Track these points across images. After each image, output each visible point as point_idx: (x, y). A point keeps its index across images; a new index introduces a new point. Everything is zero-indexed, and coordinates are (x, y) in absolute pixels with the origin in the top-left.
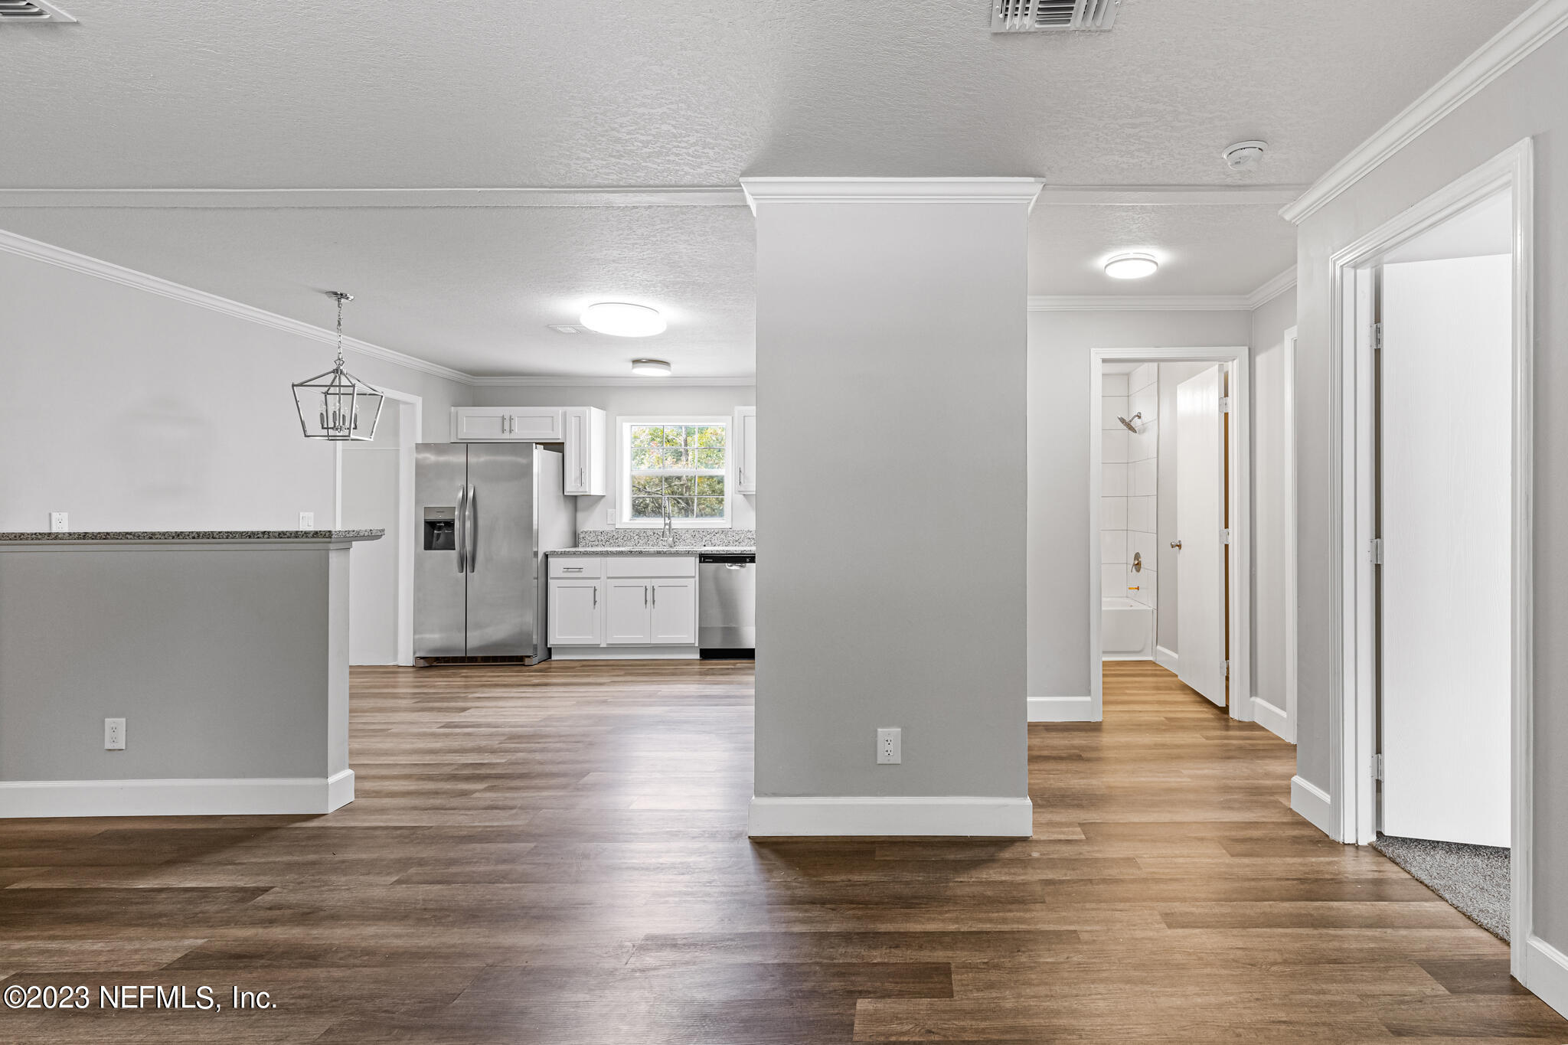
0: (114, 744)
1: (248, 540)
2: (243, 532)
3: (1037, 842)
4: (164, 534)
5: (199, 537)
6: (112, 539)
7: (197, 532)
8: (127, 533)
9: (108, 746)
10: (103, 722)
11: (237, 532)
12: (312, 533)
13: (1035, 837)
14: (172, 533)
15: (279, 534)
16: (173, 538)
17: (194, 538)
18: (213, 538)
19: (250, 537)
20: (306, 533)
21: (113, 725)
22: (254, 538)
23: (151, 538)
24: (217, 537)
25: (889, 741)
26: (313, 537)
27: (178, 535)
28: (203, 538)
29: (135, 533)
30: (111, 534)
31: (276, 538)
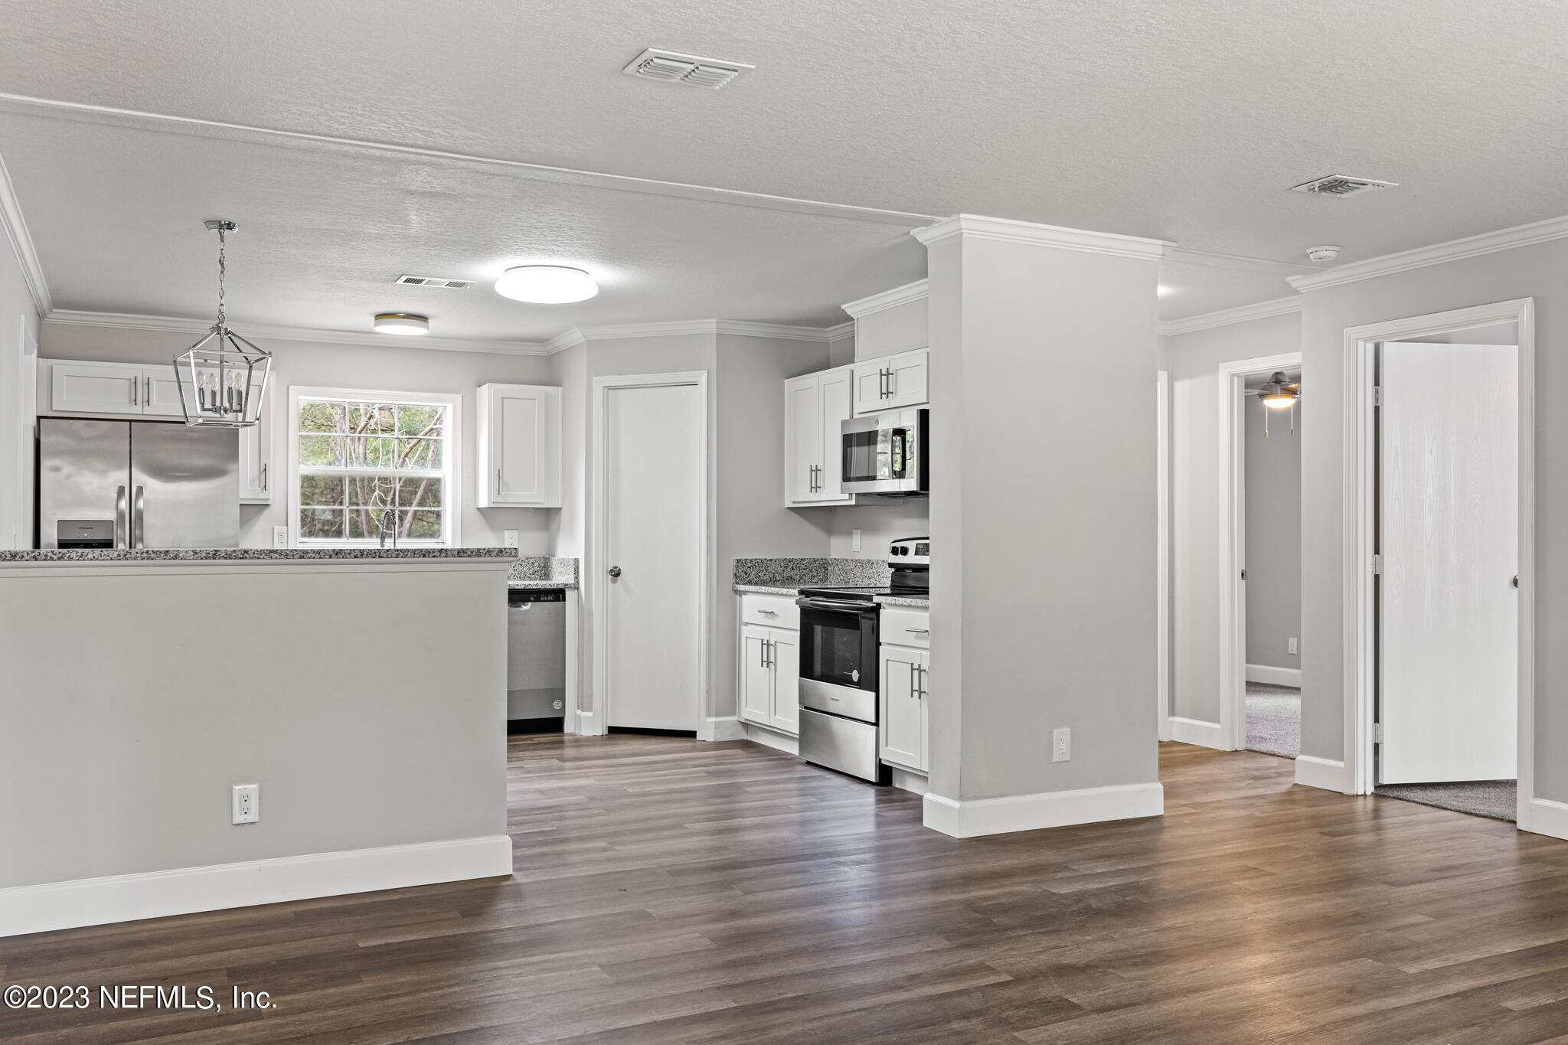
0: (246, 816)
1: (422, 559)
2: (416, 550)
3: (1168, 817)
4: (319, 552)
5: (362, 555)
6: (251, 558)
7: (360, 551)
8: (272, 551)
9: (238, 818)
10: (231, 791)
11: (408, 550)
12: (496, 551)
13: (1167, 814)
14: (328, 550)
15: (459, 552)
16: (331, 557)
17: (356, 557)
18: (380, 557)
19: (424, 556)
20: (489, 551)
21: (245, 793)
22: (429, 557)
23: (302, 557)
24: (385, 555)
25: (1062, 740)
26: (497, 555)
27: (337, 554)
28: (367, 556)
29: (282, 550)
30: (250, 552)
31: (455, 557)
